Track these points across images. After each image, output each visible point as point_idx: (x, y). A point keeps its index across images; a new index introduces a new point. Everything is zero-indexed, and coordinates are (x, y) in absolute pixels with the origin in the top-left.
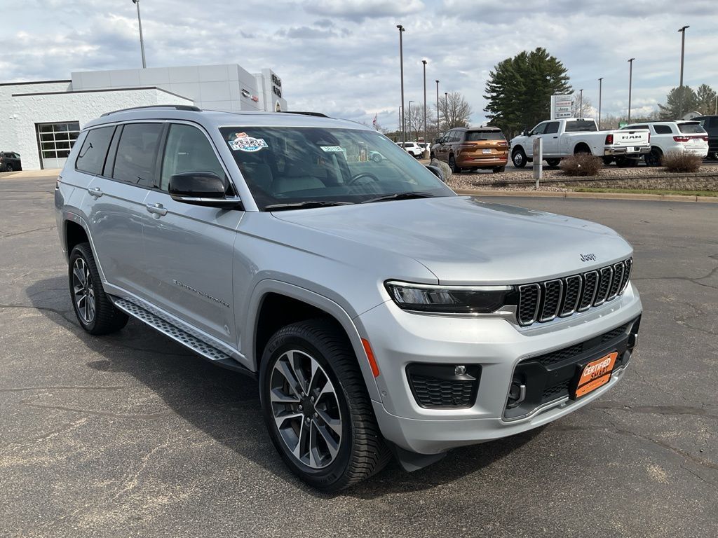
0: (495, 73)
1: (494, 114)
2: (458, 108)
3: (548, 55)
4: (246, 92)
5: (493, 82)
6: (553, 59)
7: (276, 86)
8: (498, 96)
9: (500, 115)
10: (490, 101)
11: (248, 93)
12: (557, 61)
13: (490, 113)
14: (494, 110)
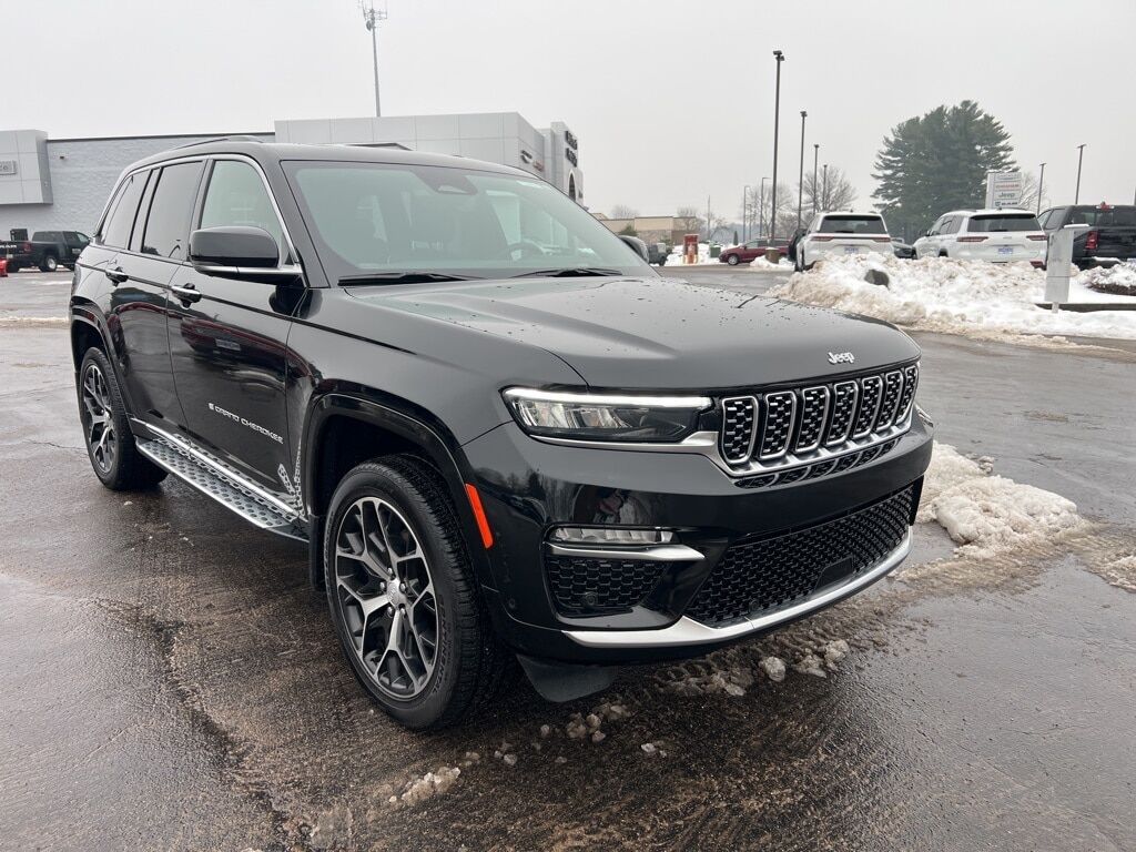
0: (892, 139)
1: (887, 202)
2: (834, 190)
3: (980, 113)
4: (527, 155)
5: (887, 154)
6: (988, 119)
7: (571, 149)
8: (894, 174)
9: (896, 202)
10: (882, 182)
11: (530, 157)
12: (994, 121)
13: (880, 200)
14: (887, 197)
